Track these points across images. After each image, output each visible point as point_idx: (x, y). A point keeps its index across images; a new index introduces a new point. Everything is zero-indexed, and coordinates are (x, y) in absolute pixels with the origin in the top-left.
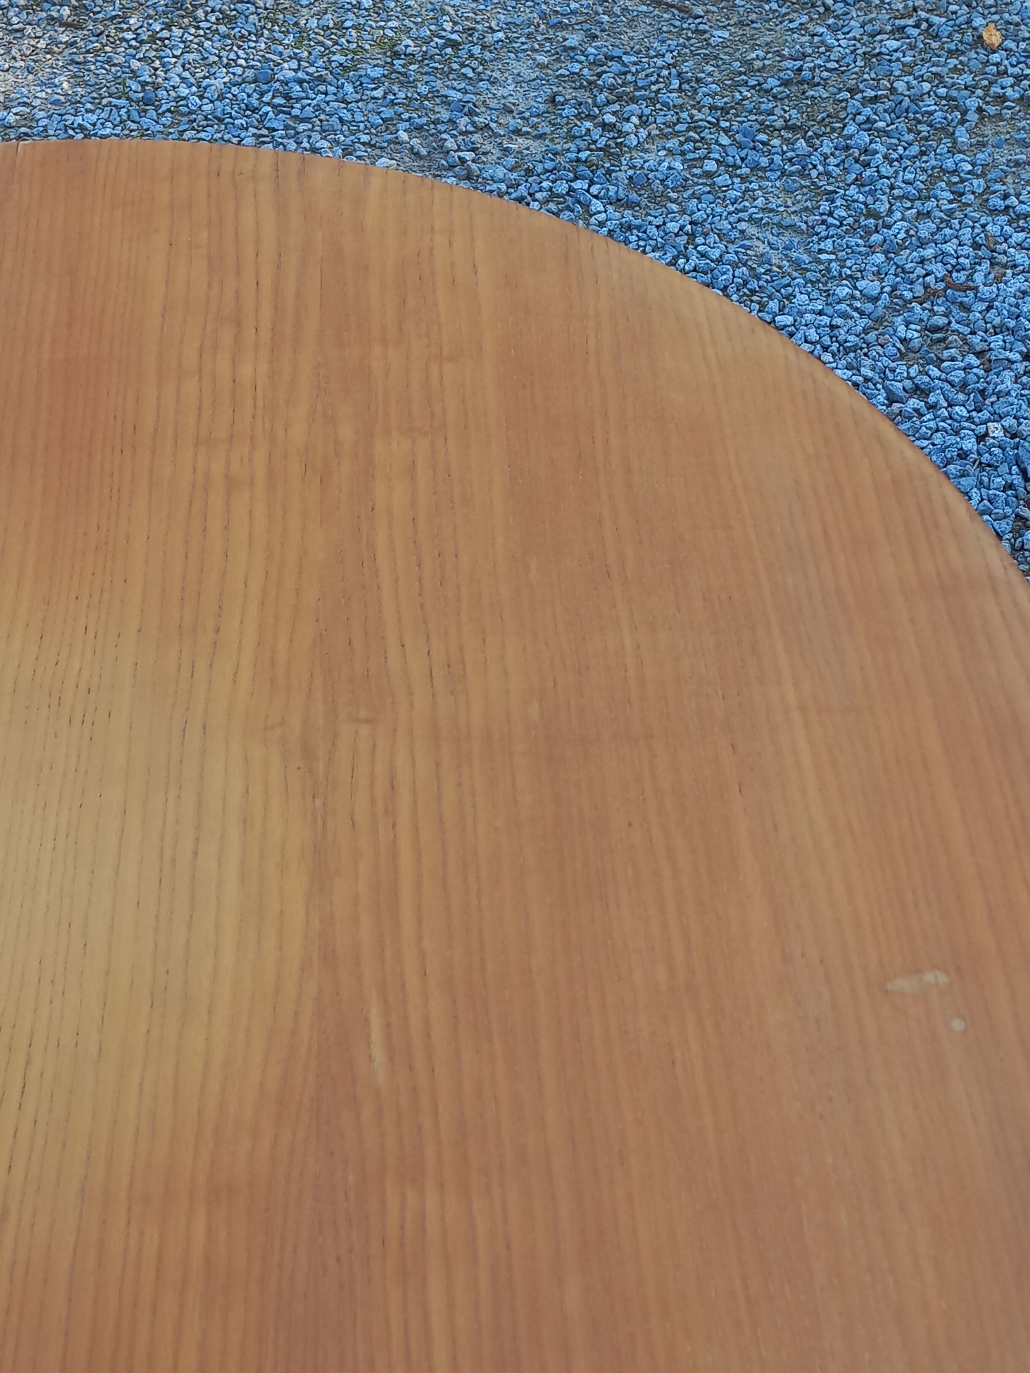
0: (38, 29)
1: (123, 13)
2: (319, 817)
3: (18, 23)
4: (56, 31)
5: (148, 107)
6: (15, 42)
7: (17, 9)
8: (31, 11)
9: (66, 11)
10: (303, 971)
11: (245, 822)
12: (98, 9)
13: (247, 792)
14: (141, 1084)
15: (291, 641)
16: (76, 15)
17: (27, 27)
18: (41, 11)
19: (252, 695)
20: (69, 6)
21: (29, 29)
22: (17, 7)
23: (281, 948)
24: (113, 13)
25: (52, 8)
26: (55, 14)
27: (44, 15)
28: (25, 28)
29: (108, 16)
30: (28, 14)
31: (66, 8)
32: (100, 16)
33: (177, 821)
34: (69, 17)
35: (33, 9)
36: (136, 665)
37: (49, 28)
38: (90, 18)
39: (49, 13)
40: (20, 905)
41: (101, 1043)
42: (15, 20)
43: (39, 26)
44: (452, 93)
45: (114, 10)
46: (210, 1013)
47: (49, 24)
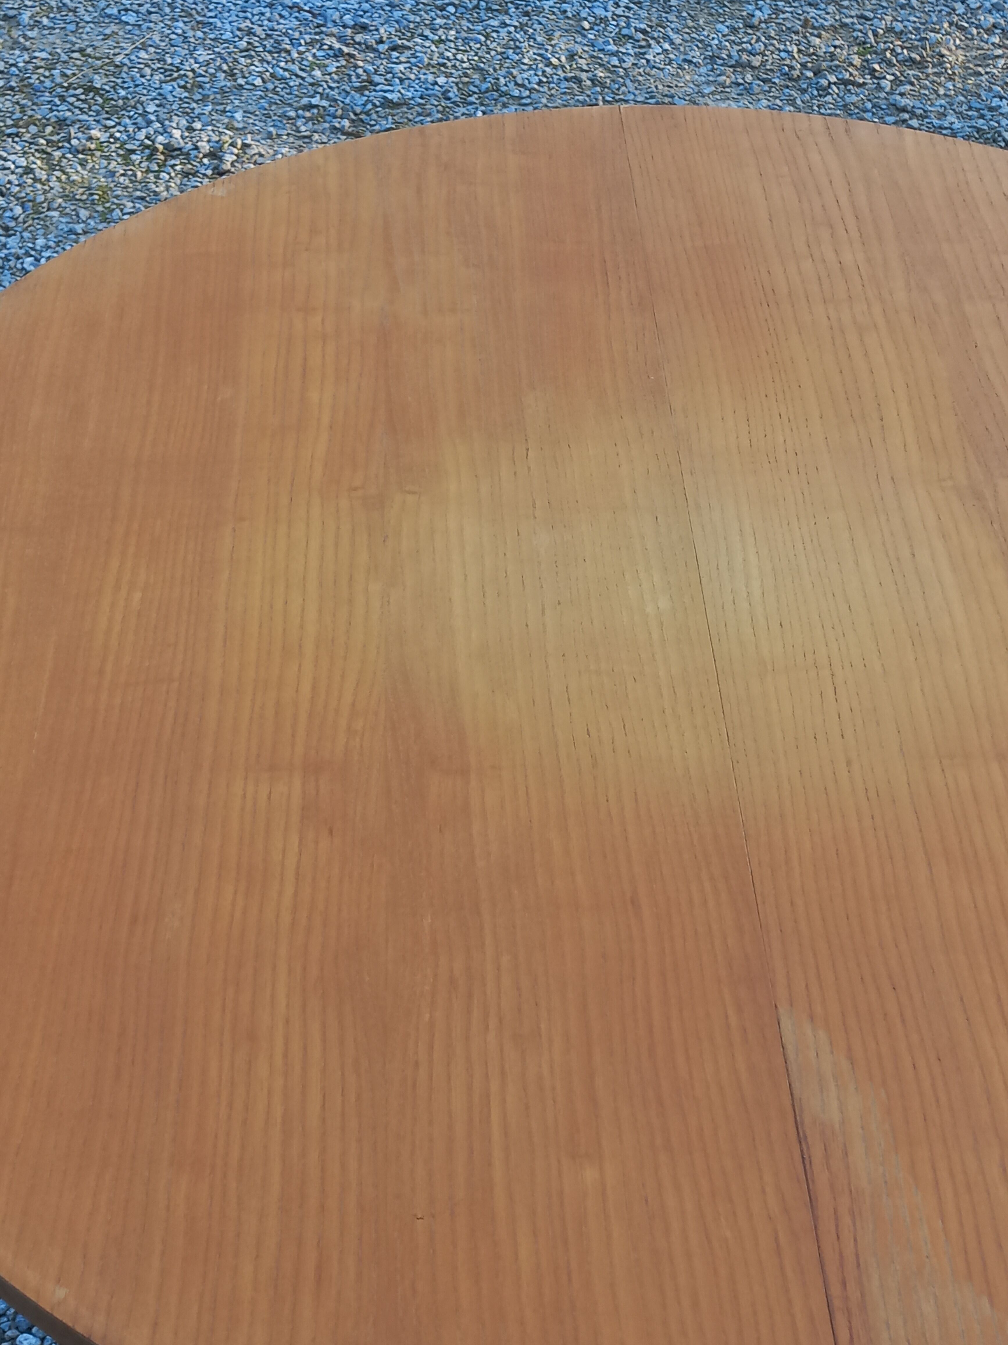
0: (324, 136)
1: (396, 126)
2: (1000, 535)
3: (306, 131)
4: (339, 138)
6: (305, 145)
7: (304, 120)
8: (316, 122)
9: (346, 123)
12: (373, 123)
14: (922, 690)
15: (940, 427)
16: (354, 127)
17: (315, 134)
18: (325, 122)
20: (348, 119)
21: (316, 137)
22: (304, 118)
24: (388, 126)
25: (334, 120)
26: (337, 125)
27: (327, 125)
28: (313, 135)
29: (383, 129)
30: (314, 124)
31: (346, 120)
32: (377, 127)
33: (892, 535)
34: (349, 127)
35: (318, 121)
36: (826, 438)
37: (333, 136)
38: (367, 129)
39: (332, 124)
41: (882, 665)
42: (303, 128)
43: (324, 134)
45: (387, 124)
46: (958, 650)
47: (332, 133)
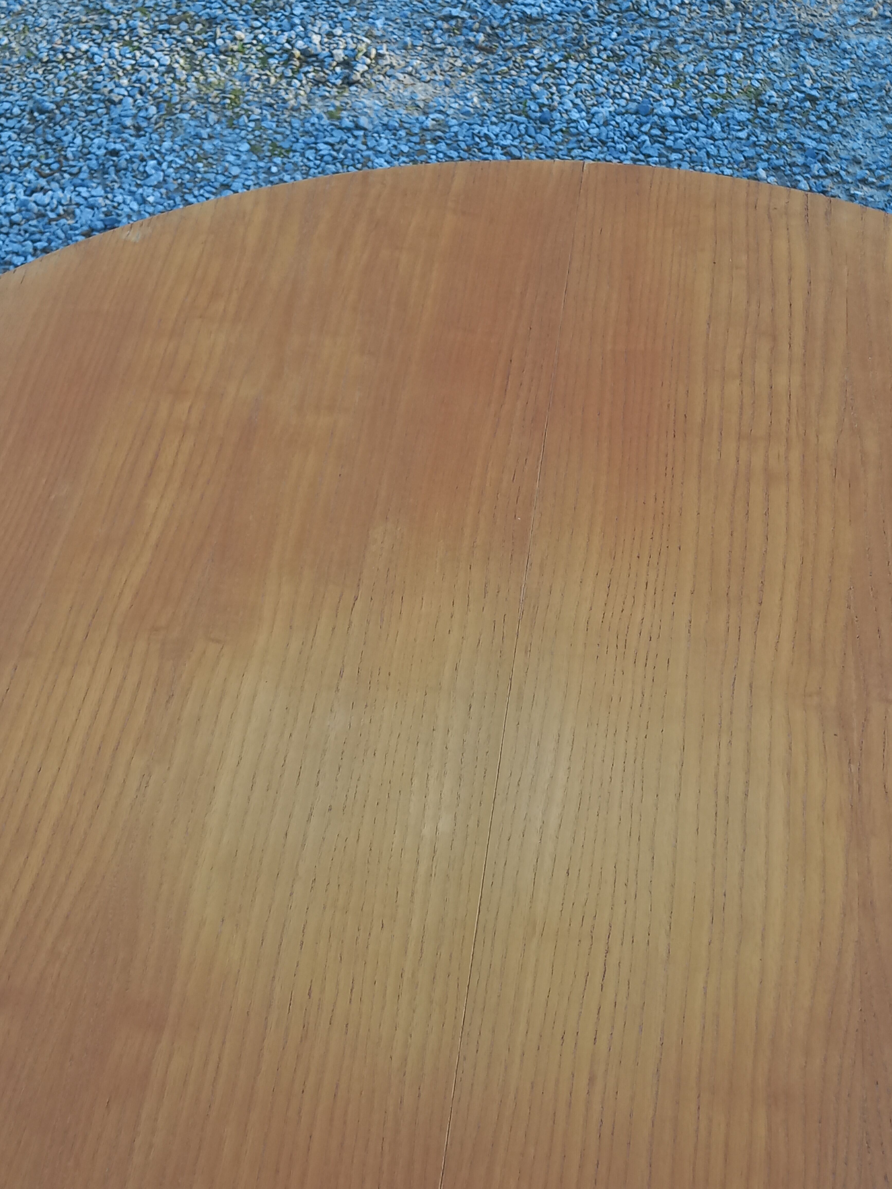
0: (457, 50)
1: (529, 43)
2: (855, 781)
3: (441, 43)
4: (471, 53)
5: (543, 126)
6: (436, 58)
7: (441, 31)
8: (452, 34)
9: (481, 37)
10: (845, 915)
11: (788, 774)
12: (508, 38)
13: (790, 749)
14: (705, 988)
15: (826, 622)
16: (489, 41)
17: (449, 47)
18: (461, 35)
19: (792, 663)
20: (482, 32)
21: (449, 50)
22: (441, 29)
23: (824, 891)
24: (521, 43)
25: (470, 33)
26: (472, 39)
27: (462, 38)
28: (446, 48)
29: (516, 45)
30: (450, 36)
31: (482, 34)
32: (510, 44)
33: (729, 763)
34: (483, 42)
35: (454, 33)
36: (690, 622)
37: (466, 50)
38: (501, 45)
39: (467, 37)
40: (596, 814)
41: (669, 945)
42: (438, 40)
43: (458, 48)
44: (808, 141)
45: (521, 40)
46: (763, 938)
47: (466, 47)
